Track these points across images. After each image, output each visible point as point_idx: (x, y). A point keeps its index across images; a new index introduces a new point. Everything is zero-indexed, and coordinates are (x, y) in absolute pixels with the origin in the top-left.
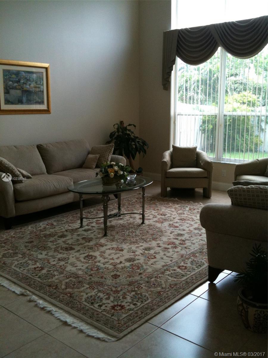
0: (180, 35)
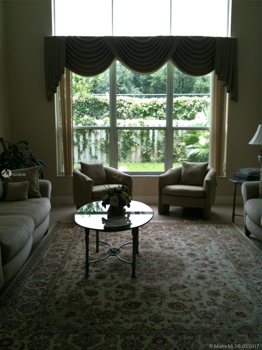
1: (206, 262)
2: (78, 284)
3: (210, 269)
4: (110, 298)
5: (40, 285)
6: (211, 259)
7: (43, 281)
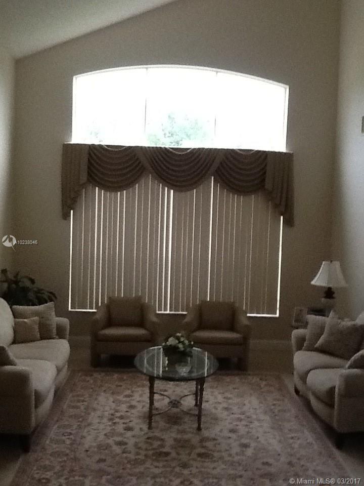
0: (91, 152)
1: (242, 417)
2: (105, 435)
3: (246, 423)
4: (140, 448)
5: (66, 434)
6: (248, 414)
7: (69, 431)
